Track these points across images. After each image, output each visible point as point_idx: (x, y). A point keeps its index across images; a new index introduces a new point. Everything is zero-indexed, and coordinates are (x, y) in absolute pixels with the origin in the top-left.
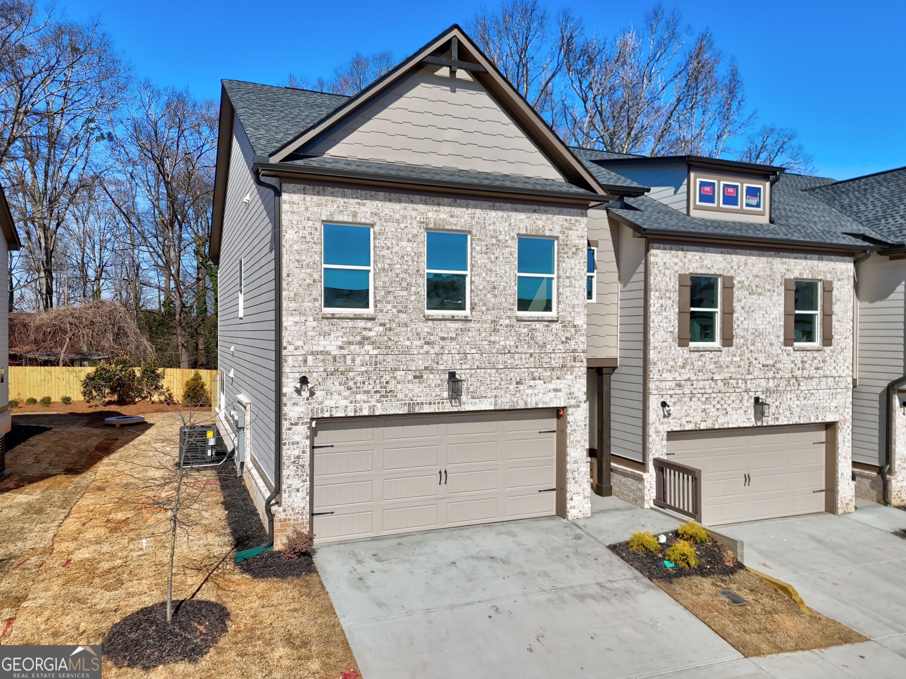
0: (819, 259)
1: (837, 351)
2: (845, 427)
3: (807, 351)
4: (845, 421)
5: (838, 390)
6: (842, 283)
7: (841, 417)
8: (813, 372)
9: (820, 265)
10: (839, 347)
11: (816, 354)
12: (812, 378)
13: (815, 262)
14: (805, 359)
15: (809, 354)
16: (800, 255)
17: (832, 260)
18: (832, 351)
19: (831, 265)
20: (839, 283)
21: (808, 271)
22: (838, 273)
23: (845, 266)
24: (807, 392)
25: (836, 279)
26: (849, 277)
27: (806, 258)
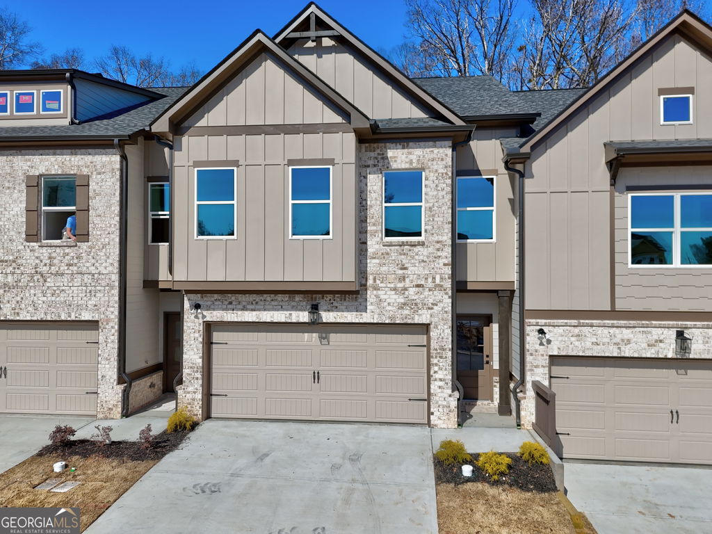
0: (72, 154)
1: (97, 247)
2: (107, 327)
3: (56, 246)
4: (108, 321)
5: (98, 288)
6: (103, 177)
7: (102, 316)
8: (64, 268)
9: (73, 159)
10: (99, 243)
11: (67, 250)
12: (63, 274)
13: (68, 158)
14: (54, 255)
15: (58, 250)
16: (47, 151)
17: (90, 154)
18: (90, 247)
19: (88, 159)
20: (99, 176)
21: (56, 167)
22: (98, 167)
23: (108, 159)
24: (55, 288)
25: (95, 173)
26: (113, 169)
27: (54, 154)
